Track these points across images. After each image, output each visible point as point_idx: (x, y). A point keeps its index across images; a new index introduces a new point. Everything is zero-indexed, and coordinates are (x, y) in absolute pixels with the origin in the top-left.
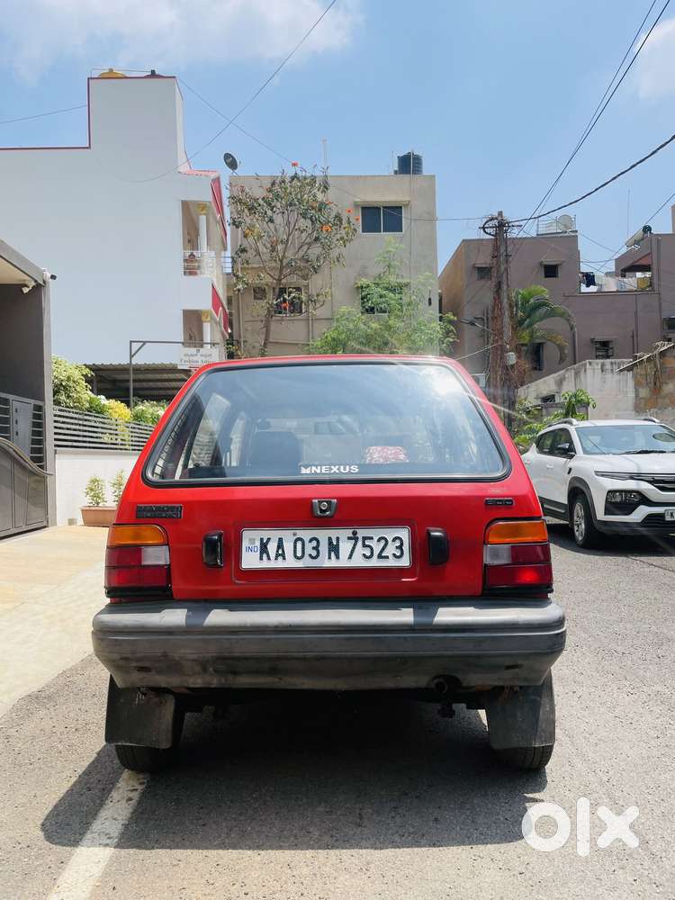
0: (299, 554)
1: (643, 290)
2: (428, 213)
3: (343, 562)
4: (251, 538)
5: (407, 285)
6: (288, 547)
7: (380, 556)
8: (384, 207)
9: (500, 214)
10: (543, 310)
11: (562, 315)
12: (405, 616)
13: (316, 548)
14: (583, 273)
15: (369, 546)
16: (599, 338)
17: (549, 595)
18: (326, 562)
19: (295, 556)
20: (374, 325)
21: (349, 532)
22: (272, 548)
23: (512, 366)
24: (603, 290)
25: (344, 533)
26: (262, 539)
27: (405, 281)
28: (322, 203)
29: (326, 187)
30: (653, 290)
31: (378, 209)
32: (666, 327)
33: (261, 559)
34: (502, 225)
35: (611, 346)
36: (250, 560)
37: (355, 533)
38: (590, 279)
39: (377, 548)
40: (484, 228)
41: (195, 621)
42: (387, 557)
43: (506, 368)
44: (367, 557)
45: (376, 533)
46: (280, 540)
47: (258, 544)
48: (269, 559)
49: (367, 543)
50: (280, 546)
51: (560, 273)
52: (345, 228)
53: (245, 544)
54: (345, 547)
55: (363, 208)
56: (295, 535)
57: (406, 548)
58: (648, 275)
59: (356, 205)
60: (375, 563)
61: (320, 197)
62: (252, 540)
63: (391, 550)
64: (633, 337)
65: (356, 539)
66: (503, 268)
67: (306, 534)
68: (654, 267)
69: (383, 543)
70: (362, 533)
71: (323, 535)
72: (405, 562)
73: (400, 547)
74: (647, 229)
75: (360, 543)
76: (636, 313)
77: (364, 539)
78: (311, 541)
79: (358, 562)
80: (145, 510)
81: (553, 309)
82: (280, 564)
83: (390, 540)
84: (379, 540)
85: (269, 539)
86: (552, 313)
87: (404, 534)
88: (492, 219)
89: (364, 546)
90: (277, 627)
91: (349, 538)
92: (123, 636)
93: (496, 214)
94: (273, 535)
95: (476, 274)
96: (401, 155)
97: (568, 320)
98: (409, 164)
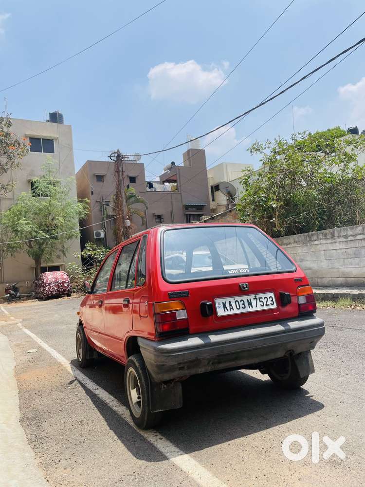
0: (238, 307)
1: (173, 191)
2: (69, 145)
3: (254, 309)
4: (219, 302)
5: (58, 182)
6: (233, 304)
7: (266, 305)
8: (43, 139)
9: (118, 150)
10: (133, 199)
11: (142, 202)
12: (278, 328)
13: (244, 304)
14: (147, 182)
15: (262, 301)
16: (157, 213)
17: (314, 314)
18: (248, 309)
19: (237, 308)
20: (44, 203)
21: (253, 296)
22: (227, 305)
23: (129, 227)
24: (157, 190)
25: (252, 297)
26: (223, 302)
27: (58, 180)
28: (7, 133)
29: (9, 124)
30: (178, 192)
31: (40, 139)
32: (185, 209)
33: (225, 311)
34: (119, 156)
35: (162, 217)
36: (221, 312)
37: (255, 296)
38: (150, 185)
39: (265, 302)
40: (110, 157)
41: (207, 341)
42: (269, 305)
43: (126, 228)
44: (262, 306)
45: (263, 295)
46: (230, 302)
47: (222, 304)
48: (228, 311)
49: (261, 300)
50: (230, 305)
51: (137, 181)
52: (22, 148)
53: (217, 305)
54: (254, 302)
55: (30, 138)
56: (234, 299)
57: (274, 300)
58: (176, 184)
59: (26, 136)
60: (265, 308)
61: (5, 130)
62: (219, 304)
63: (269, 302)
64: (171, 213)
65: (257, 299)
66: (121, 177)
67: (239, 299)
68: (178, 181)
69: (266, 299)
70: (258, 296)
71: (245, 298)
72: (275, 306)
73: (272, 300)
74: (173, 163)
75: (258, 300)
76: (172, 202)
77: (259, 298)
78: (241, 301)
79: (259, 308)
80: (173, 294)
81: (138, 199)
82: (232, 312)
83: (268, 298)
84: (265, 298)
85: (225, 302)
86: (138, 201)
87: (272, 295)
88: (115, 153)
89: (260, 301)
90: (239, 339)
91: (254, 299)
92: (178, 353)
93: (116, 151)
94: (227, 300)
95: (95, 179)
96: (52, 112)
97: (145, 205)
98: (55, 118)
